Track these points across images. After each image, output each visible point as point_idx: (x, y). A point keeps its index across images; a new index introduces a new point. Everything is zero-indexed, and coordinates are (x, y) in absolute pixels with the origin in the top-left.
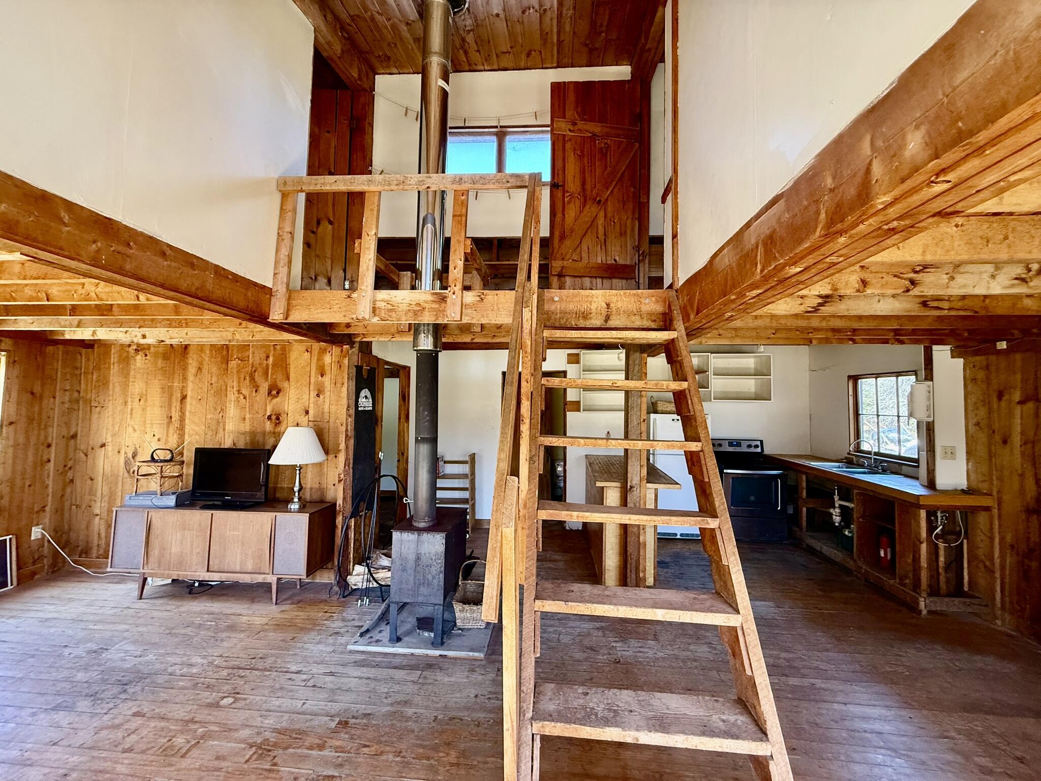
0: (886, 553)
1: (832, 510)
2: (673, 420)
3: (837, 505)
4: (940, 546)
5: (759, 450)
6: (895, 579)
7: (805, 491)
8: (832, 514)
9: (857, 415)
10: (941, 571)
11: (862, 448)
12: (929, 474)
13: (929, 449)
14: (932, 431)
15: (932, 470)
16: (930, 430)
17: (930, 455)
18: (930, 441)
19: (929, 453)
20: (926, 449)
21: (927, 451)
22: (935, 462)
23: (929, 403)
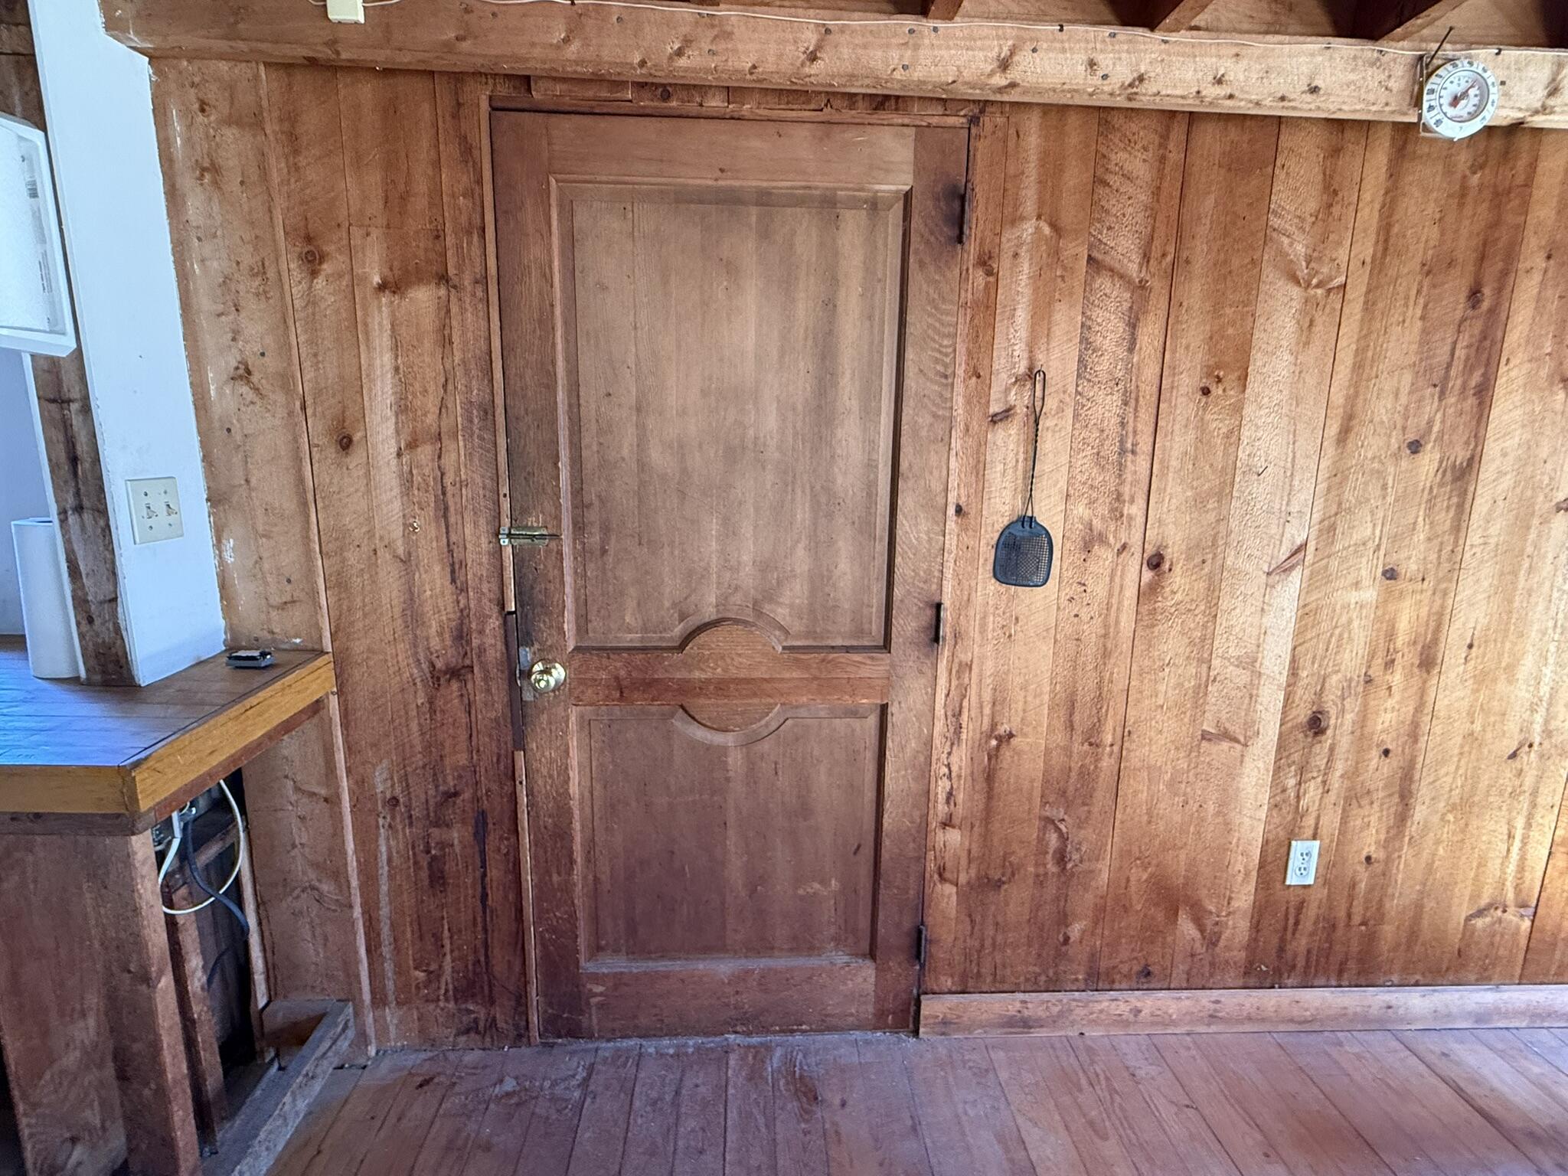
4: (183, 921)
10: (196, 1009)
12: (90, 620)
13: (71, 501)
14: (74, 407)
15: (101, 603)
16: (63, 402)
17: (83, 528)
18: (74, 460)
19: (72, 519)
20: (57, 502)
21: (63, 513)
22: (113, 562)
23: (45, 255)
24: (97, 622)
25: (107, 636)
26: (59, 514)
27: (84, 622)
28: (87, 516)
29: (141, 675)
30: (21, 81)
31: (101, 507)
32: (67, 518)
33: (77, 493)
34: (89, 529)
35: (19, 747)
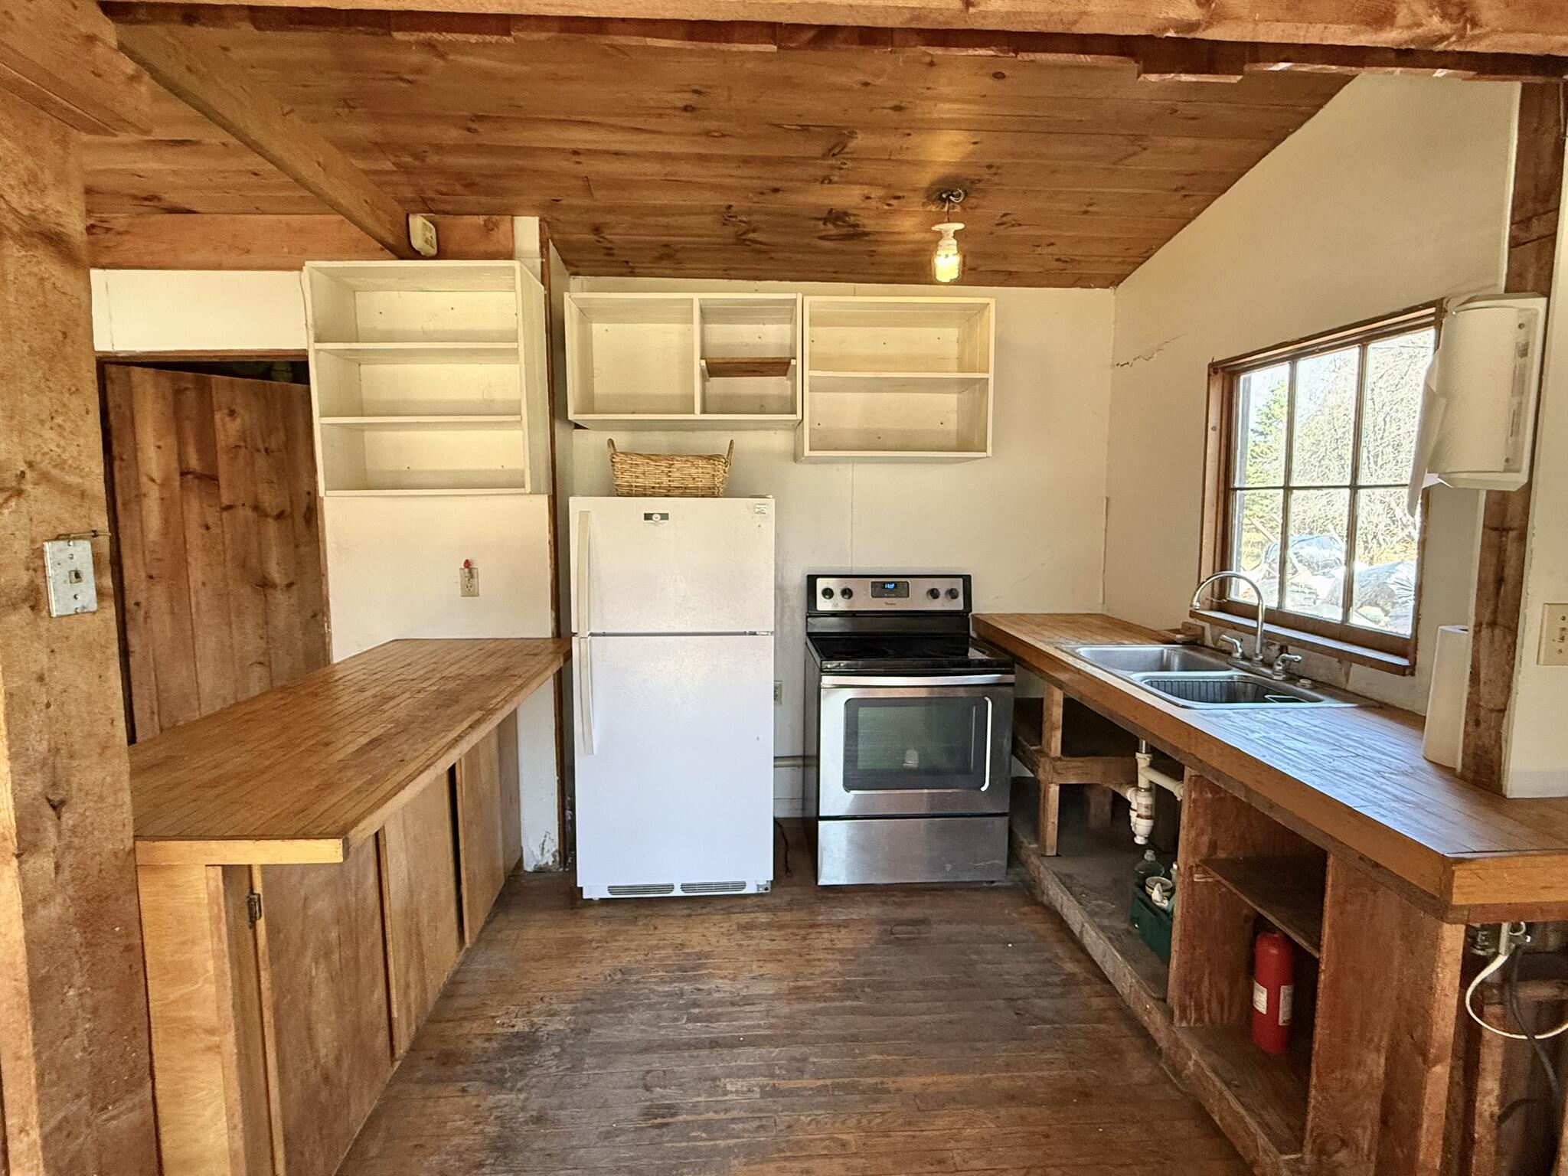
0: (1273, 1002)
1: (1129, 794)
2: (648, 517)
3: (1143, 782)
4: (1486, 1036)
5: (958, 605)
6: (1300, 1149)
7: (1058, 734)
8: (1128, 804)
9: (1227, 490)
10: (1480, 1131)
11: (1233, 596)
12: (1477, 723)
13: (1487, 617)
14: (1512, 534)
15: (1491, 711)
16: (1504, 530)
17: (1492, 642)
18: (1500, 581)
19: (1485, 633)
20: (1476, 615)
21: (1478, 625)
22: (1511, 677)
23: (1520, 404)
24: (1483, 726)
25: (1487, 741)
26: (1475, 626)
27: (1471, 723)
28: (1498, 632)
29: (1509, 786)
30: (1538, 259)
31: (1513, 626)
32: (1480, 631)
33: (1495, 612)
34: (1497, 644)
35: (1380, 806)
